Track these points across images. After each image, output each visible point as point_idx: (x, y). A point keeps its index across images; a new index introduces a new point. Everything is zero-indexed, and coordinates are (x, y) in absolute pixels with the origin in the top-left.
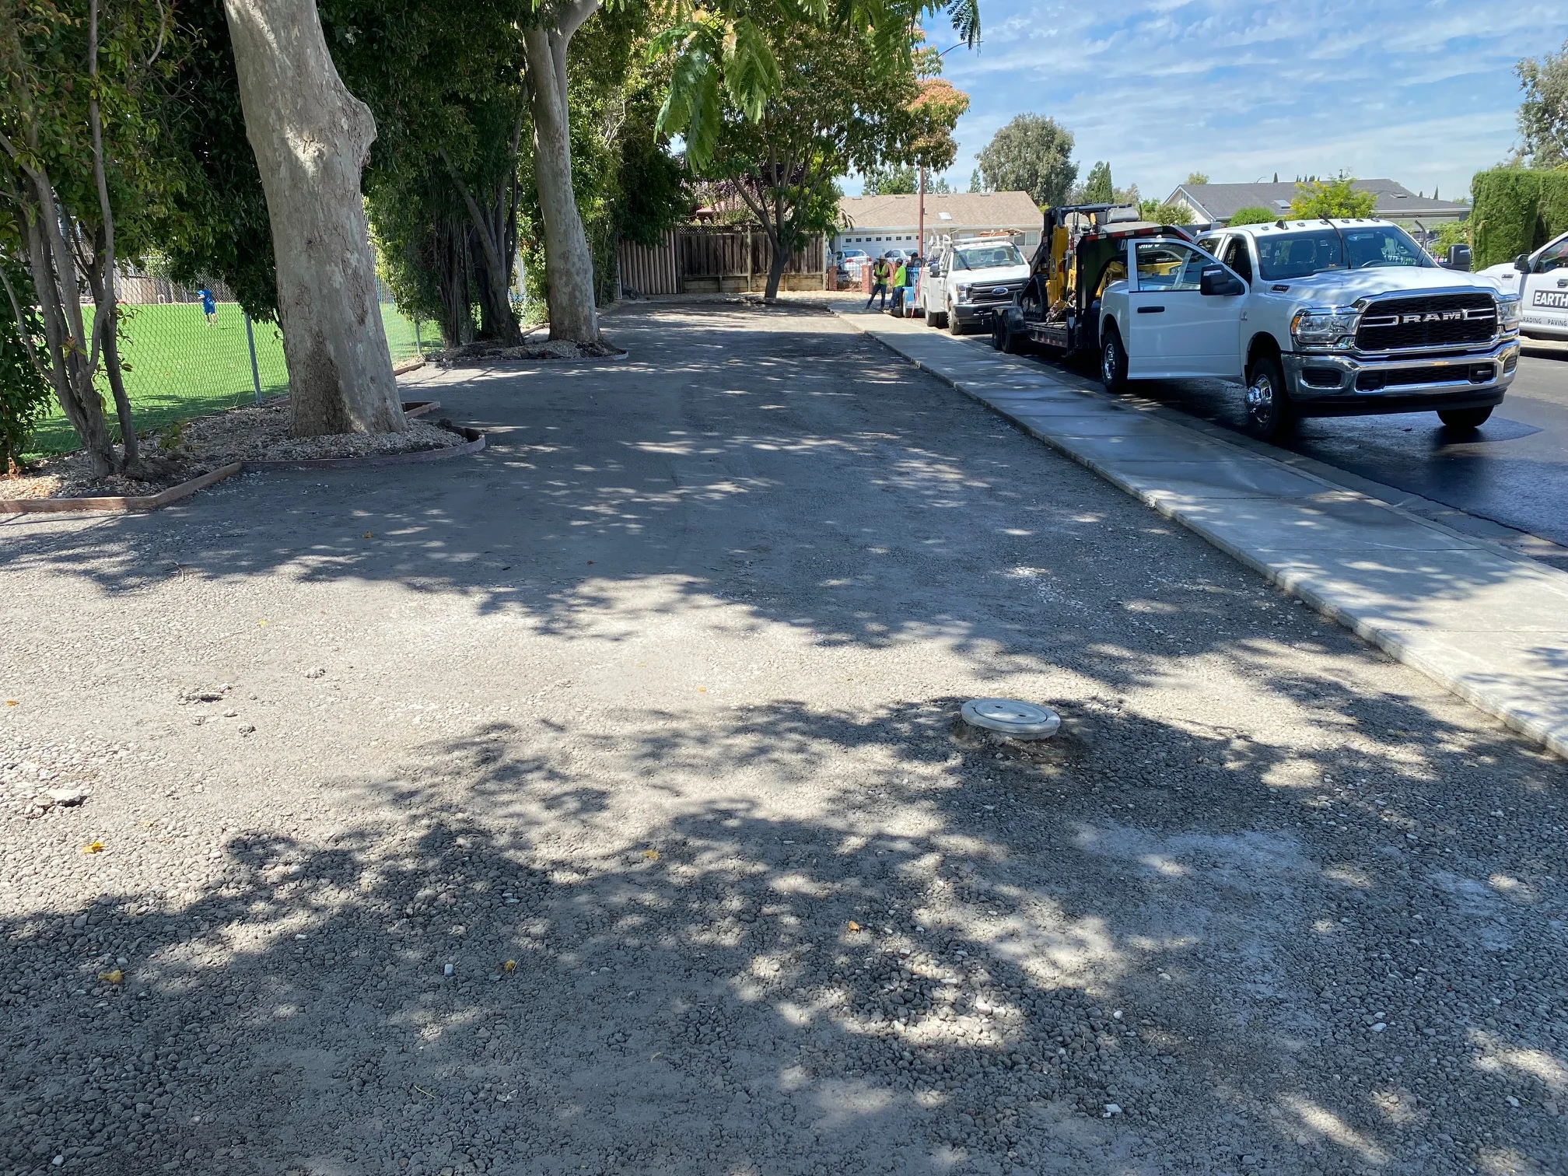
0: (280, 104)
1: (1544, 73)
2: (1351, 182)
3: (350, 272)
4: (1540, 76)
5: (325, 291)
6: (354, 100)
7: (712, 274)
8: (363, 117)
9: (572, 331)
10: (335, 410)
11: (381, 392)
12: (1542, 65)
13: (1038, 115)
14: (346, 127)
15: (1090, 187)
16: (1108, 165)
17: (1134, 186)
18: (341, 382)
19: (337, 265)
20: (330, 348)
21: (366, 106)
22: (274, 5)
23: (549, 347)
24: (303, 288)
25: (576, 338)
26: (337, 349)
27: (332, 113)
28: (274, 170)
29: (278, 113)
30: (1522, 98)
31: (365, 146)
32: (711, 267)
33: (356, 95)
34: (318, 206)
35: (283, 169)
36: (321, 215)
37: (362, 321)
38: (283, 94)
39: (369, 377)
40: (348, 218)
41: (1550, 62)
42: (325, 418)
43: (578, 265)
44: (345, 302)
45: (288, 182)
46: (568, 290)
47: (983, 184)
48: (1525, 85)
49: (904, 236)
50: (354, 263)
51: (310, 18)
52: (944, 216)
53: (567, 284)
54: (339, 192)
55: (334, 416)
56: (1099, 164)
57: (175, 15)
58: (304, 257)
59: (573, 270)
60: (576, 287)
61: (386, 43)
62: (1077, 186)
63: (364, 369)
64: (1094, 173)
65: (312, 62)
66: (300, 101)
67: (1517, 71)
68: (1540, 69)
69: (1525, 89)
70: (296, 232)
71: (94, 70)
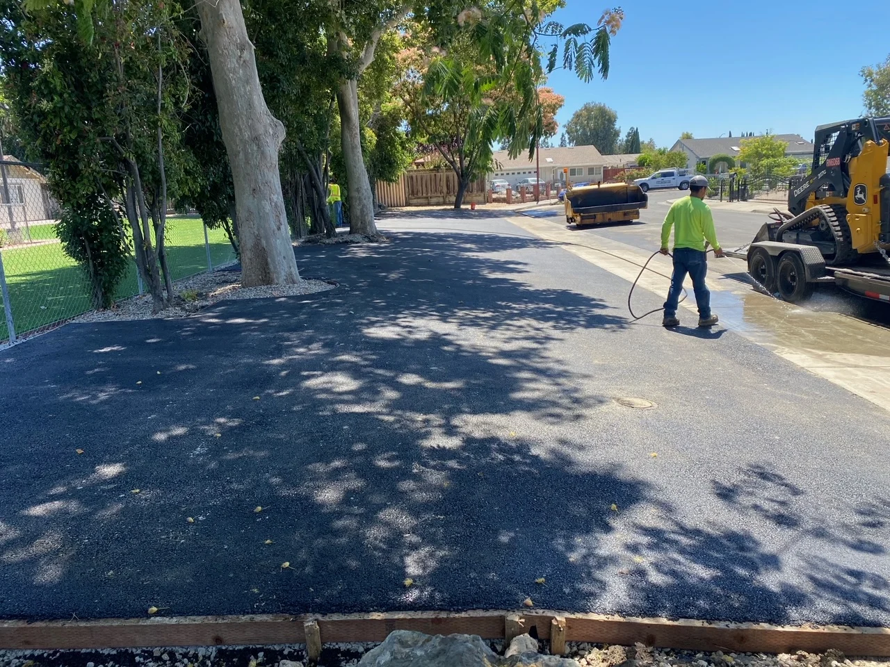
0: (240, 123)
1: (877, 74)
2: (773, 137)
3: (273, 204)
4: (874, 76)
5: (261, 214)
6: (275, 119)
7: (424, 195)
8: (279, 128)
9: (363, 229)
10: (265, 272)
11: (288, 263)
12: (875, 70)
13: (597, 103)
14: (271, 133)
15: (627, 141)
16: (637, 129)
17: (651, 139)
18: (269, 259)
19: (267, 201)
20: (264, 242)
21: (281, 122)
22: (238, 76)
23: (350, 238)
24: (250, 213)
25: (364, 233)
26: (267, 242)
27: (265, 126)
28: (236, 155)
29: (239, 127)
30: (865, 88)
31: (280, 141)
32: (424, 191)
33: (276, 117)
34: (258, 172)
35: (241, 154)
36: (260, 177)
37: (279, 229)
38: (242, 118)
39: (283, 256)
40: (272, 177)
41: (879, 68)
42: (260, 277)
43: (365, 194)
44: (271, 219)
45: (244, 160)
46: (359, 207)
47: (568, 141)
48: (866, 80)
49: (527, 172)
50: (275, 200)
51: (255, 81)
52: (549, 160)
53: (359, 205)
54: (269, 165)
55: (266, 276)
56: (632, 128)
57: (192, 82)
58: (251, 197)
59: (363, 197)
60: (364, 206)
61: (281, 89)
62: (620, 141)
63: (280, 252)
64: (629, 133)
65: (256, 102)
66: (250, 121)
67: (861, 73)
68: (874, 72)
69: (866, 83)
70: (247, 185)
71: (159, 112)
